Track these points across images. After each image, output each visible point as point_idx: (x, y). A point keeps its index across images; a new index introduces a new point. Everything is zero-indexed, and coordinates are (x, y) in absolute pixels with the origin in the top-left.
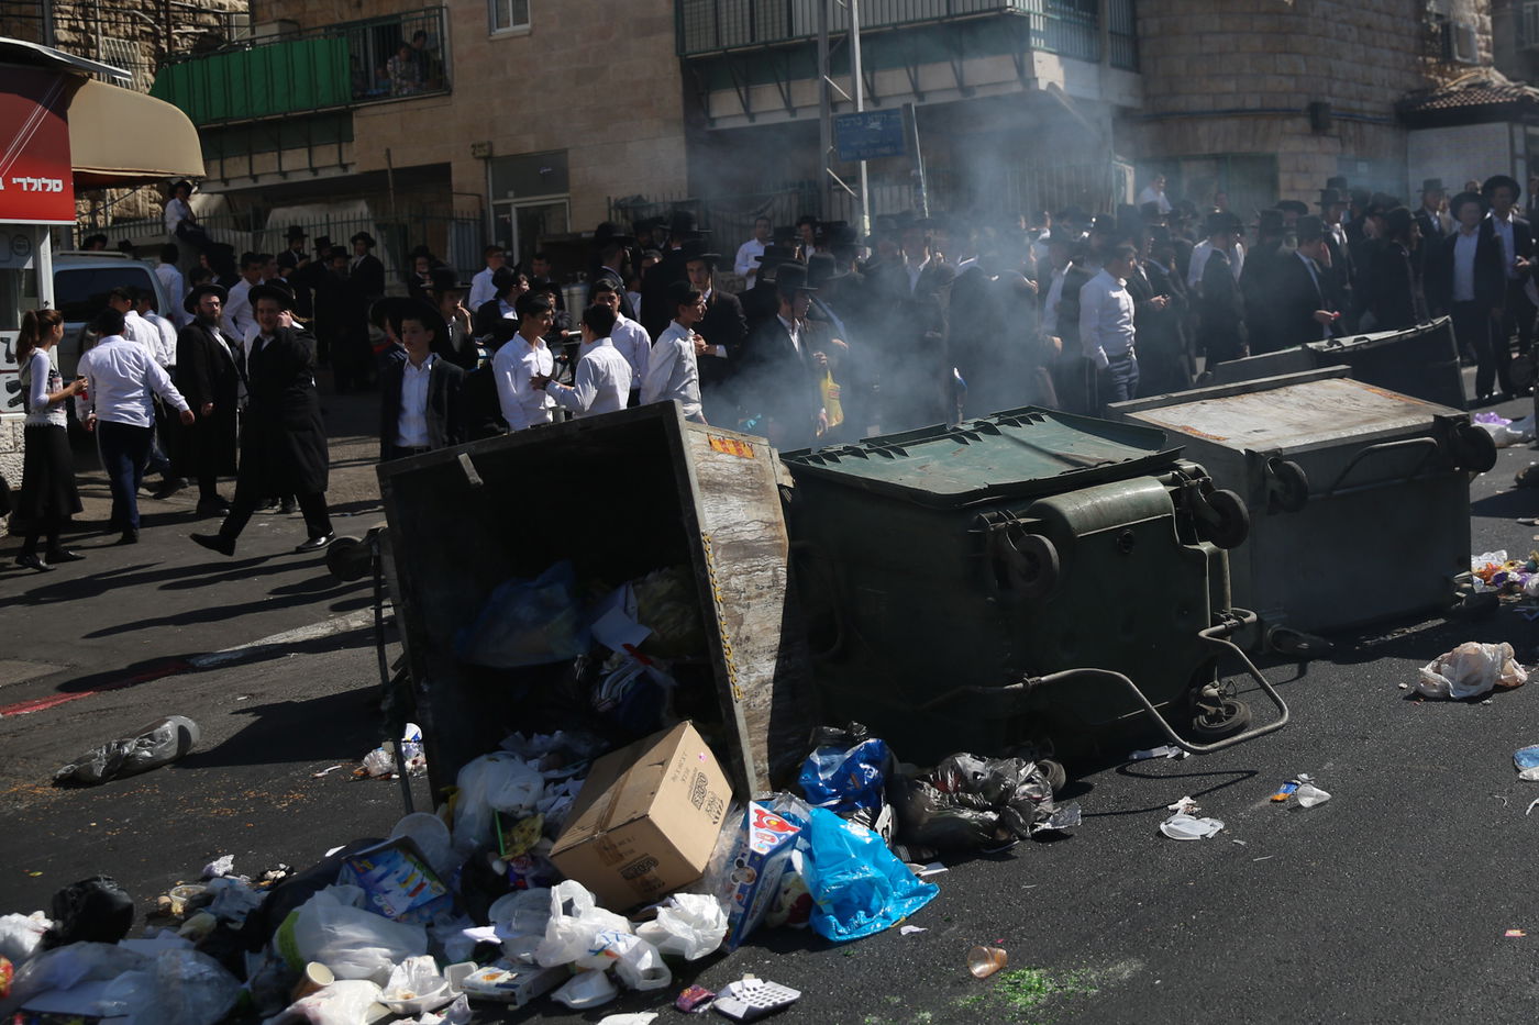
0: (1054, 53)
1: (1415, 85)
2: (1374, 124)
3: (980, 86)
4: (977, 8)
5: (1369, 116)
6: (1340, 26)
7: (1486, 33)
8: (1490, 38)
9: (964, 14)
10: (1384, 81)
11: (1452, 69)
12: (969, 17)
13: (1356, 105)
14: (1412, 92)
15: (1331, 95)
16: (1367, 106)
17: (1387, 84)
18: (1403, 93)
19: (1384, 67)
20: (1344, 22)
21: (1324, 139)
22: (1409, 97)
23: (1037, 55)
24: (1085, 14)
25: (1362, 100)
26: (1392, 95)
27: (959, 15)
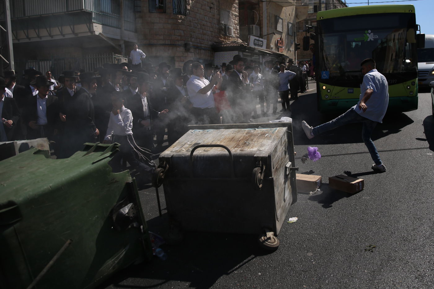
0: (100, 24)
1: (217, 41)
2: (204, 50)
3: (79, 33)
4: (75, 9)
5: (203, 48)
6: (194, 24)
7: (238, 30)
8: (239, 31)
9: (71, 11)
10: (208, 39)
11: (228, 38)
12: (73, 12)
13: (199, 45)
14: (216, 43)
15: (191, 42)
16: (202, 45)
17: (209, 40)
18: (214, 43)
19: (208, 36)
20: (196, 23)
21: (189, 53)
22: (215, 44)
23: (94, 24)
24: (117, 15)
25: (201, 44)
26: (210, 43)
27: (70, 11)
